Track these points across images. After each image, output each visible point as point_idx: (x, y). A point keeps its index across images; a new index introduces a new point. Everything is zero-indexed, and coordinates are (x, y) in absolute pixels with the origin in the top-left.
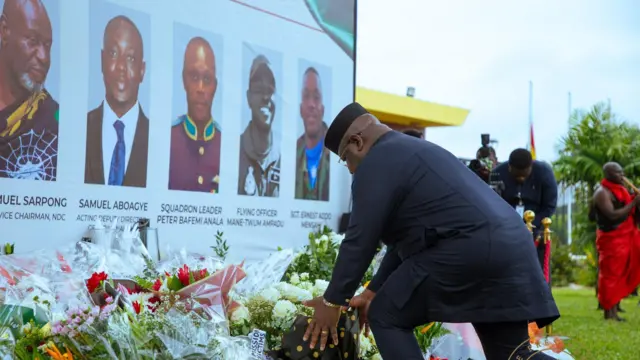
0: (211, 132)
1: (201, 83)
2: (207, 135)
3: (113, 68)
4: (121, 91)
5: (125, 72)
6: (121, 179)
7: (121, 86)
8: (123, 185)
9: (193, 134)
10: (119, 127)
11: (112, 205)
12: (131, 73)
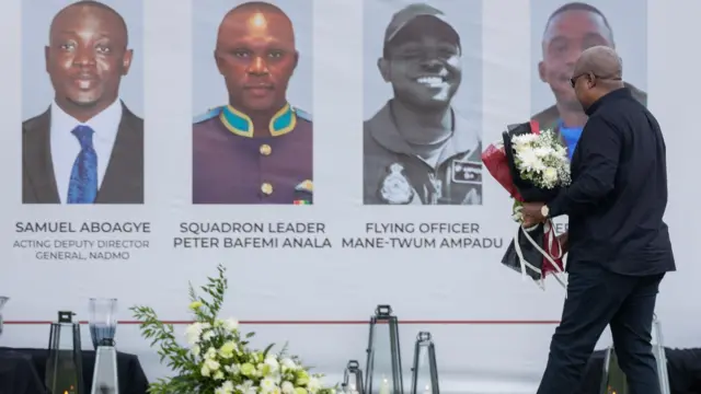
0: (289, 122)
1: (259, 60)
2: (276, 129)
3: (68, 64)
4: (85, 90)
5: (93, 66)
6: (92, 196)
7: (85, 84)
8: (95, 202)
9: (246, 129)
10: (83, 135)
11: (77, 227)
12: (103, 65)
